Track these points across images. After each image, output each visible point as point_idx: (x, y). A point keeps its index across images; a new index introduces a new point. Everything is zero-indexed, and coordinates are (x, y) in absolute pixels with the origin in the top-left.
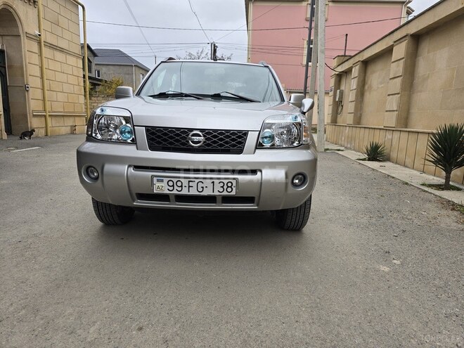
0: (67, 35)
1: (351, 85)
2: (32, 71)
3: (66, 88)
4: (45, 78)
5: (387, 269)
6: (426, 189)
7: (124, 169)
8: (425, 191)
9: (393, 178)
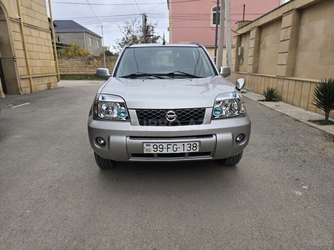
0: (38, 16)
1: (249, 44)
2: (17, 45)
3: (42, 56)
4: (26, 50)
5: (300, 194)
6: (312, 124)
7: (123, 139)
8: (312, 126)
9: (287, 116)
